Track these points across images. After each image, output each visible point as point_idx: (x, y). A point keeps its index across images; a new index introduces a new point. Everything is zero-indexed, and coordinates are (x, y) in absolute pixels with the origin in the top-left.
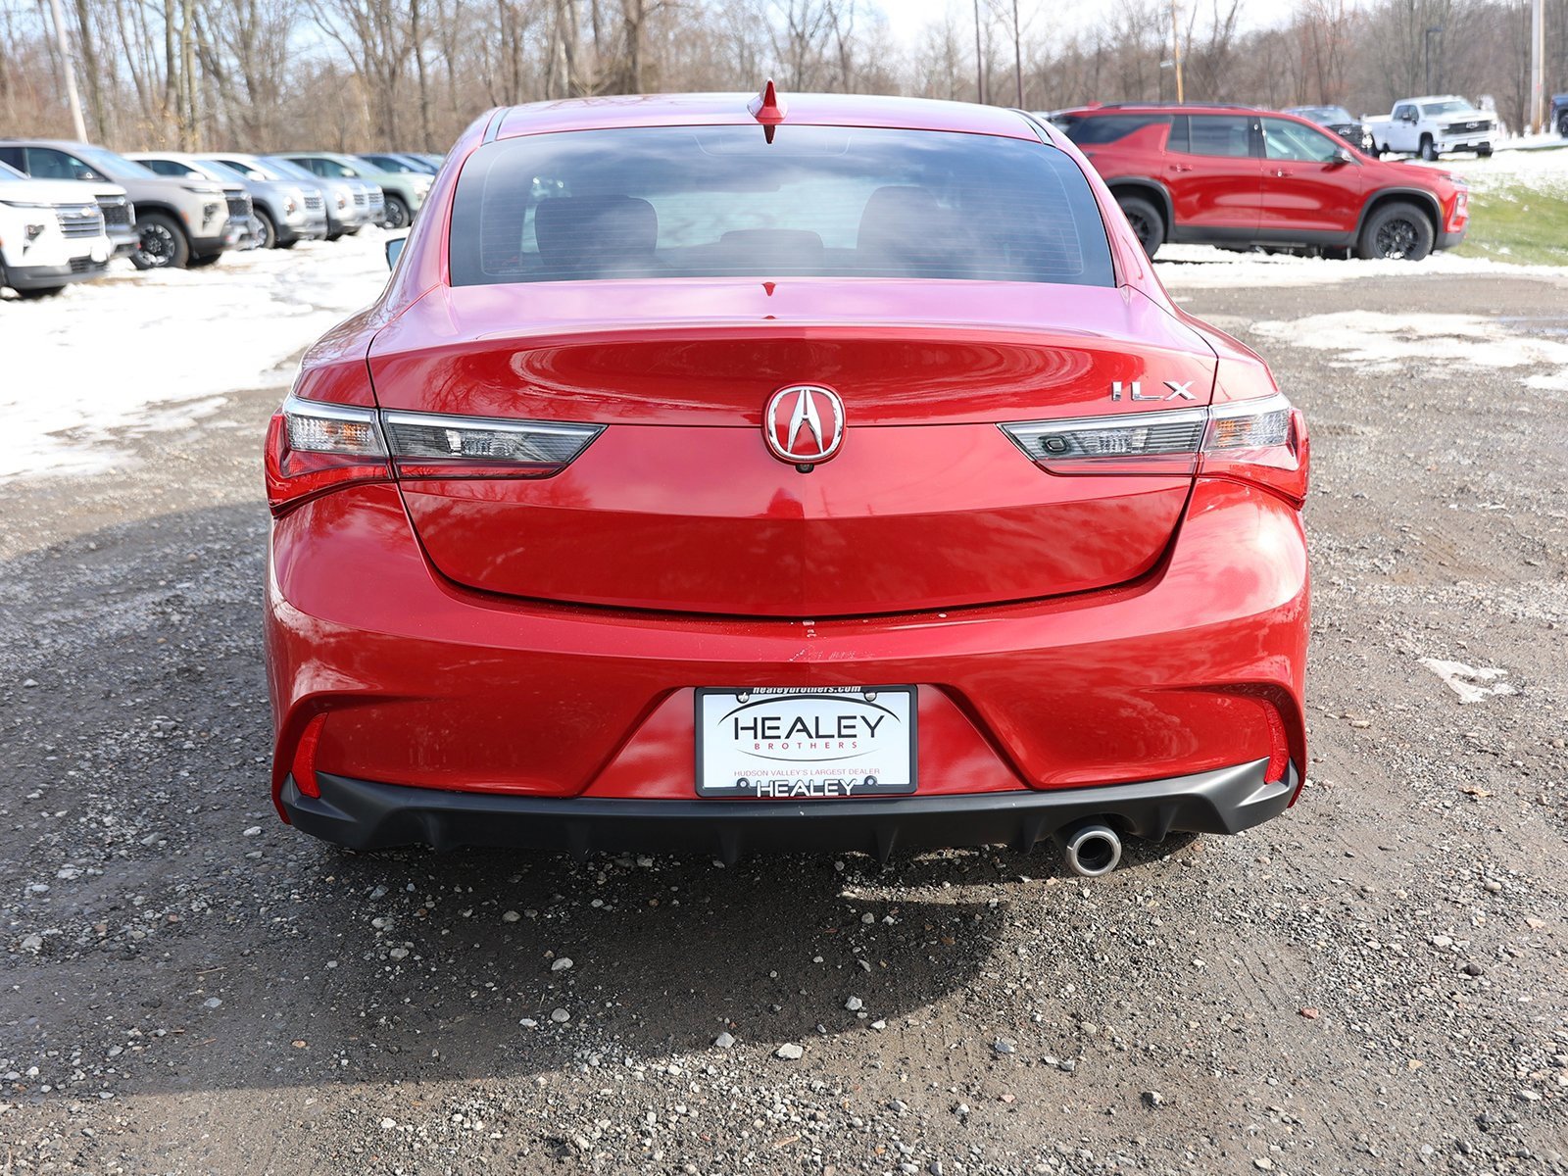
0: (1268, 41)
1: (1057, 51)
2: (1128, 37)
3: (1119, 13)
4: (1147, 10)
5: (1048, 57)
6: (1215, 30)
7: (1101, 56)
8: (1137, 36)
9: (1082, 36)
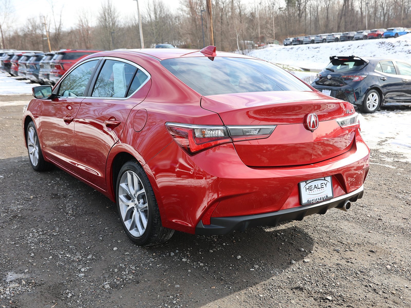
0: (71, 33)
1: (12, 34)
2: (32, 31)
3: (29, 24)
4: (37, 24)
5: (10, 35)
6: (56, 30)
7: (25, 36)
8: (35, 31)
9: (19, 30)
